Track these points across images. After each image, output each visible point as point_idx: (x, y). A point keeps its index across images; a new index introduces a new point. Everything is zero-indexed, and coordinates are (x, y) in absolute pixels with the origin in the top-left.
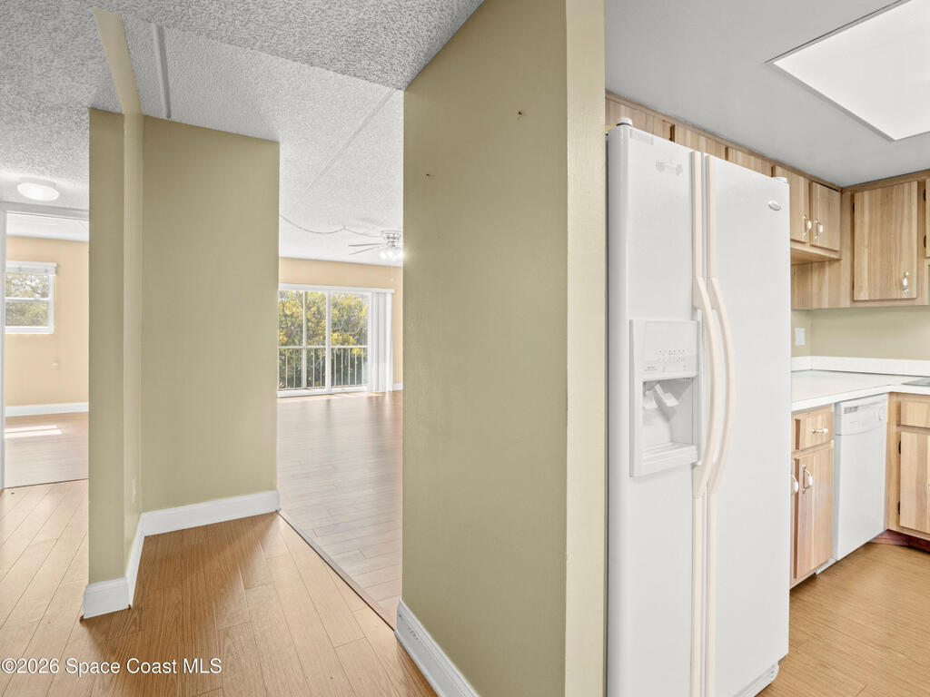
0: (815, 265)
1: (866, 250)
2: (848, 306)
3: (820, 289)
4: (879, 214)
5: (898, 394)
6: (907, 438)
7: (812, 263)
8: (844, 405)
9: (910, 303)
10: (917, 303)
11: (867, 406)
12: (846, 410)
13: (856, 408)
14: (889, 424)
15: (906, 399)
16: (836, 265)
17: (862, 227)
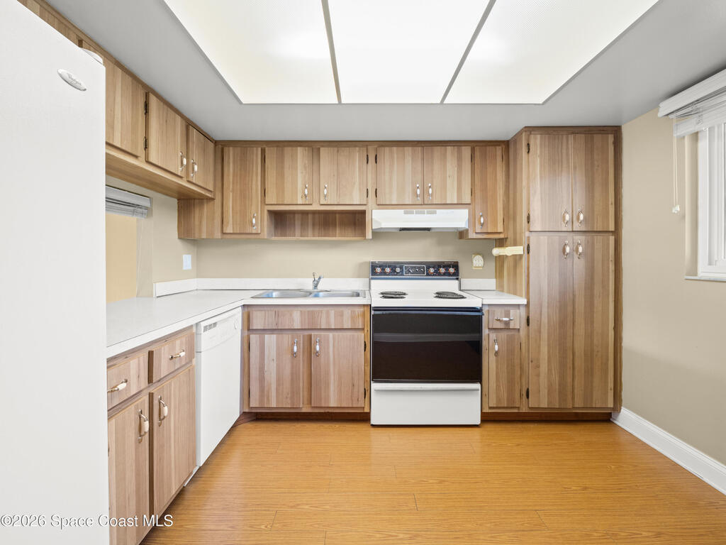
0: (197, 201)
1: (231, 194)
2: (220, 237)
3: (200, 222)
4: (239, 167)
5: (248, 306)
6: (254, 338)
7: (194, 199)
8: (203, 324)
9: (256, 236)
10: (261, 236)
11: (225, 320)
12: (206, 328)
13: (215, 324)
14: (242, 330)
15: (254, 309)
16: (211, 203)
17: (228, 175)
